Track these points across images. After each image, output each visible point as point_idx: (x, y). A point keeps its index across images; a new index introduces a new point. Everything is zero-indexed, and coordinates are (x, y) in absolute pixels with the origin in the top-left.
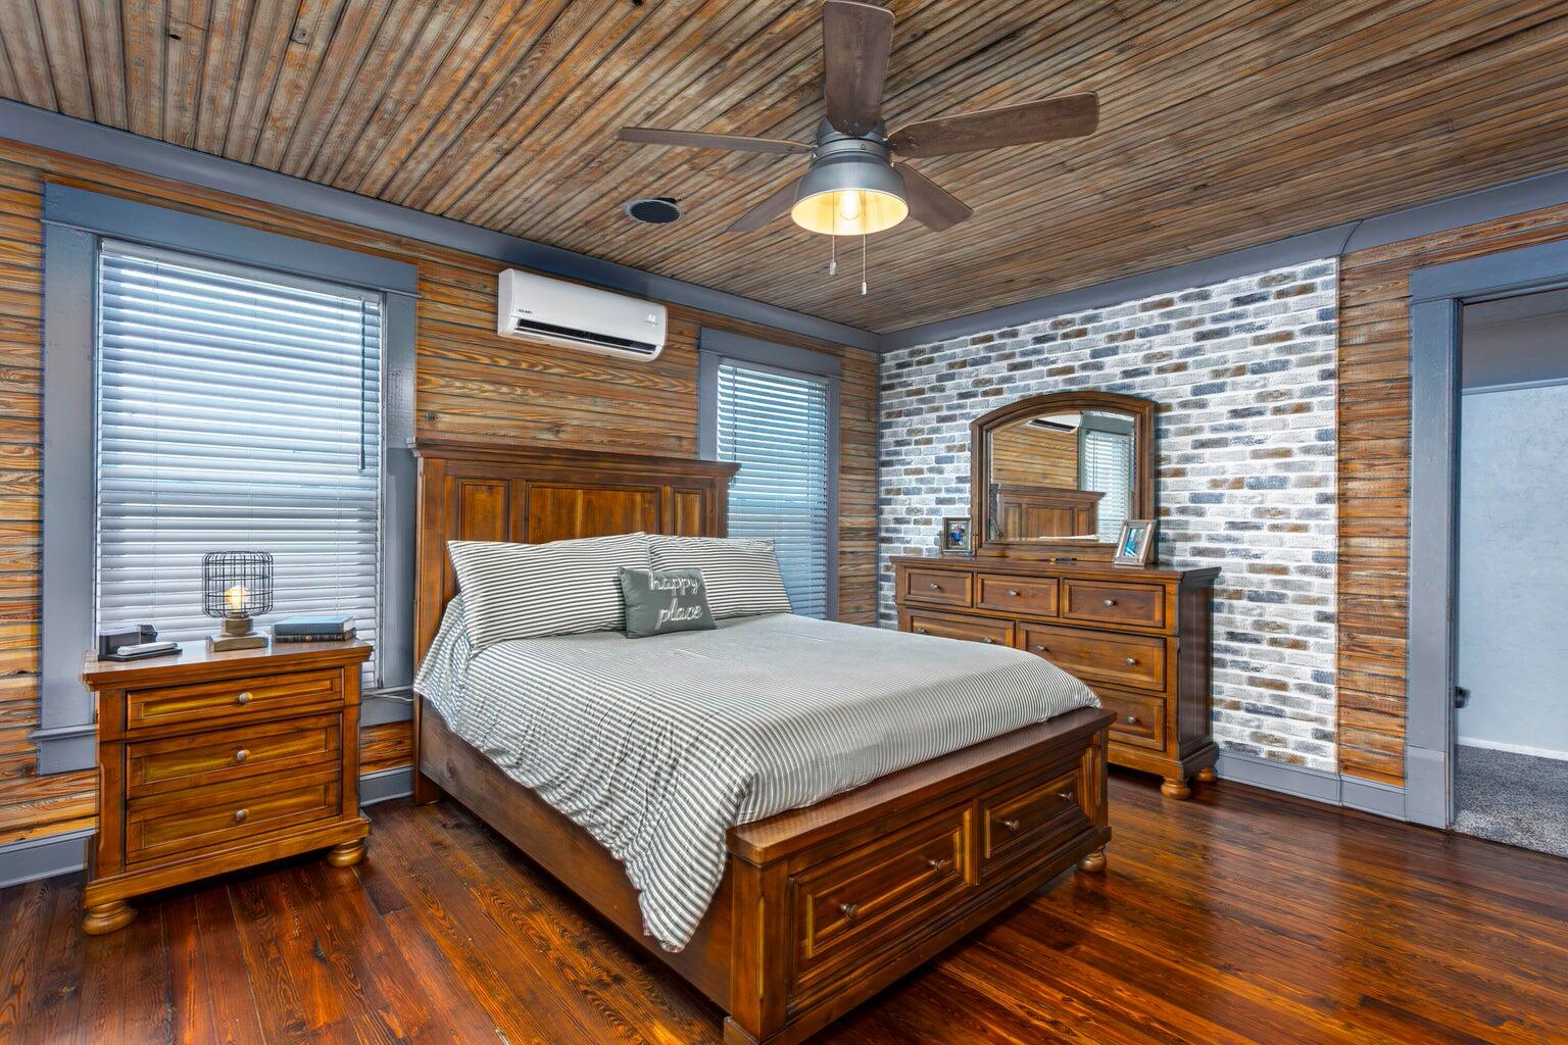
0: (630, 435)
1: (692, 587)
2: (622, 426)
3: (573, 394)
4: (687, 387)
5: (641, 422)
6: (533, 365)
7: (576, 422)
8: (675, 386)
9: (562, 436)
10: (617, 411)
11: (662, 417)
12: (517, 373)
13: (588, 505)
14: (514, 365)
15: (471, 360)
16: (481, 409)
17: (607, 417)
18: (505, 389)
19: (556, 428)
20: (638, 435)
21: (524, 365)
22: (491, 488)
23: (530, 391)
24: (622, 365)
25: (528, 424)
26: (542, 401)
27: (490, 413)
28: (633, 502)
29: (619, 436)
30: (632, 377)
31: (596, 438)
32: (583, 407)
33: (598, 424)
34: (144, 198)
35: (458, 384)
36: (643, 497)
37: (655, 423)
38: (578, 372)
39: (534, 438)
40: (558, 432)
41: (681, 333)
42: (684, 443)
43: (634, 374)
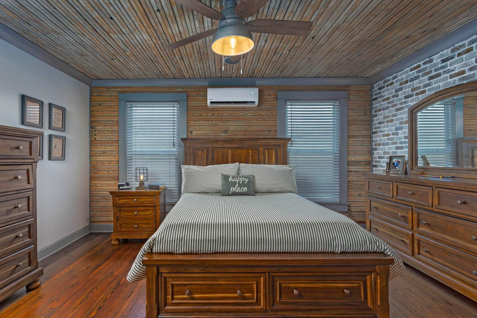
0: (251, 131)
2: (248, 129)
3: (231, 121)
4: (272, 113)
5: (254, 127)
6: (218, 114)
7: (232, 129)
8: (267, 113)
9: (228, 134)
10: (246, 124)
11: (262, 124)
12: (214, 117)
13: (232, 154)
14: (213, 114)
15: (201, 115)
16: (204, 128)
17: (242, 127)
18: (211, 122)
19: (226, 132)
20: (254, 131)
21: (216, 114)
22: (202, 150)
23: (218, 122)
24: (248, 109)
25: (217, 131)
26: (221, 124)
27: (207, 129)
28: (248, 153)
29: (247, 132)
30: (252, 113)
31: (238, 133)
32: (236, 124)
33: (240, 129)
34: (133, 92)
35: (198, 122)
36: (252, 151)
37: (260, 127)
38: (233, 114)
39: (219, 135)
40: (226, 133)
41: (270, 95)
42: (272, 132)
43: (252, 112)
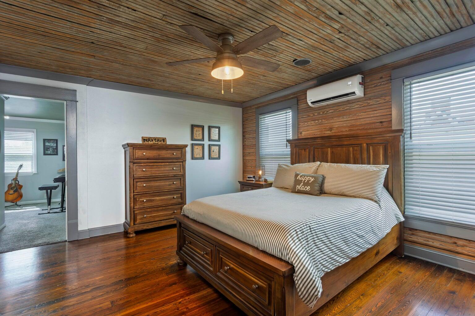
0: (357, 126)
1: (310, 180)
2: (354, 124)
3: (335, 117)
4: (385, 100)
5: (362, 120)
6: (323, 112)
7: (337, 126)
8: (378, 101)
9: (333, 131)
10: (352, 119)
11: (372, 116)
12: (319, 116)
13: (332, 153)
14: (319, 114)
15: (309, 116)
16: (311, 128)
17: (348, 122)
18: (317, 121)
19: (331, 129)
20: (361, 125)
21: (321, 113)
22: (305, 150)
23: (323, 120)
24: (353, 101)
25: (322, 130)
26: (326, 122)
27: (313, 129)
28: (349, 151)
29: (353, 127)
30: (358, 104)
31: (344, 130)
32: (340, 120)
33: (345, 125)
34: (263, 106)
35: (306, 123)
36: (353, 149)
37: (368, 119)
38: (337, 110)
39: (324, 134)
40: (331, 130)
41: (381, 78)
42: (384, 124)
43: (359, 103)
